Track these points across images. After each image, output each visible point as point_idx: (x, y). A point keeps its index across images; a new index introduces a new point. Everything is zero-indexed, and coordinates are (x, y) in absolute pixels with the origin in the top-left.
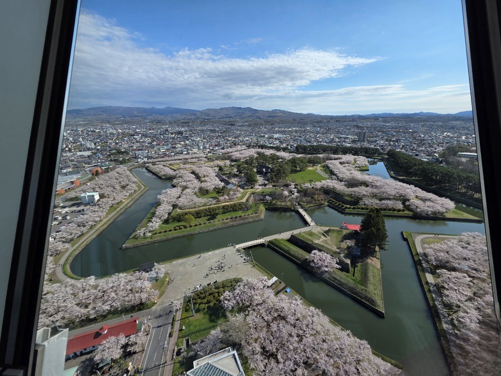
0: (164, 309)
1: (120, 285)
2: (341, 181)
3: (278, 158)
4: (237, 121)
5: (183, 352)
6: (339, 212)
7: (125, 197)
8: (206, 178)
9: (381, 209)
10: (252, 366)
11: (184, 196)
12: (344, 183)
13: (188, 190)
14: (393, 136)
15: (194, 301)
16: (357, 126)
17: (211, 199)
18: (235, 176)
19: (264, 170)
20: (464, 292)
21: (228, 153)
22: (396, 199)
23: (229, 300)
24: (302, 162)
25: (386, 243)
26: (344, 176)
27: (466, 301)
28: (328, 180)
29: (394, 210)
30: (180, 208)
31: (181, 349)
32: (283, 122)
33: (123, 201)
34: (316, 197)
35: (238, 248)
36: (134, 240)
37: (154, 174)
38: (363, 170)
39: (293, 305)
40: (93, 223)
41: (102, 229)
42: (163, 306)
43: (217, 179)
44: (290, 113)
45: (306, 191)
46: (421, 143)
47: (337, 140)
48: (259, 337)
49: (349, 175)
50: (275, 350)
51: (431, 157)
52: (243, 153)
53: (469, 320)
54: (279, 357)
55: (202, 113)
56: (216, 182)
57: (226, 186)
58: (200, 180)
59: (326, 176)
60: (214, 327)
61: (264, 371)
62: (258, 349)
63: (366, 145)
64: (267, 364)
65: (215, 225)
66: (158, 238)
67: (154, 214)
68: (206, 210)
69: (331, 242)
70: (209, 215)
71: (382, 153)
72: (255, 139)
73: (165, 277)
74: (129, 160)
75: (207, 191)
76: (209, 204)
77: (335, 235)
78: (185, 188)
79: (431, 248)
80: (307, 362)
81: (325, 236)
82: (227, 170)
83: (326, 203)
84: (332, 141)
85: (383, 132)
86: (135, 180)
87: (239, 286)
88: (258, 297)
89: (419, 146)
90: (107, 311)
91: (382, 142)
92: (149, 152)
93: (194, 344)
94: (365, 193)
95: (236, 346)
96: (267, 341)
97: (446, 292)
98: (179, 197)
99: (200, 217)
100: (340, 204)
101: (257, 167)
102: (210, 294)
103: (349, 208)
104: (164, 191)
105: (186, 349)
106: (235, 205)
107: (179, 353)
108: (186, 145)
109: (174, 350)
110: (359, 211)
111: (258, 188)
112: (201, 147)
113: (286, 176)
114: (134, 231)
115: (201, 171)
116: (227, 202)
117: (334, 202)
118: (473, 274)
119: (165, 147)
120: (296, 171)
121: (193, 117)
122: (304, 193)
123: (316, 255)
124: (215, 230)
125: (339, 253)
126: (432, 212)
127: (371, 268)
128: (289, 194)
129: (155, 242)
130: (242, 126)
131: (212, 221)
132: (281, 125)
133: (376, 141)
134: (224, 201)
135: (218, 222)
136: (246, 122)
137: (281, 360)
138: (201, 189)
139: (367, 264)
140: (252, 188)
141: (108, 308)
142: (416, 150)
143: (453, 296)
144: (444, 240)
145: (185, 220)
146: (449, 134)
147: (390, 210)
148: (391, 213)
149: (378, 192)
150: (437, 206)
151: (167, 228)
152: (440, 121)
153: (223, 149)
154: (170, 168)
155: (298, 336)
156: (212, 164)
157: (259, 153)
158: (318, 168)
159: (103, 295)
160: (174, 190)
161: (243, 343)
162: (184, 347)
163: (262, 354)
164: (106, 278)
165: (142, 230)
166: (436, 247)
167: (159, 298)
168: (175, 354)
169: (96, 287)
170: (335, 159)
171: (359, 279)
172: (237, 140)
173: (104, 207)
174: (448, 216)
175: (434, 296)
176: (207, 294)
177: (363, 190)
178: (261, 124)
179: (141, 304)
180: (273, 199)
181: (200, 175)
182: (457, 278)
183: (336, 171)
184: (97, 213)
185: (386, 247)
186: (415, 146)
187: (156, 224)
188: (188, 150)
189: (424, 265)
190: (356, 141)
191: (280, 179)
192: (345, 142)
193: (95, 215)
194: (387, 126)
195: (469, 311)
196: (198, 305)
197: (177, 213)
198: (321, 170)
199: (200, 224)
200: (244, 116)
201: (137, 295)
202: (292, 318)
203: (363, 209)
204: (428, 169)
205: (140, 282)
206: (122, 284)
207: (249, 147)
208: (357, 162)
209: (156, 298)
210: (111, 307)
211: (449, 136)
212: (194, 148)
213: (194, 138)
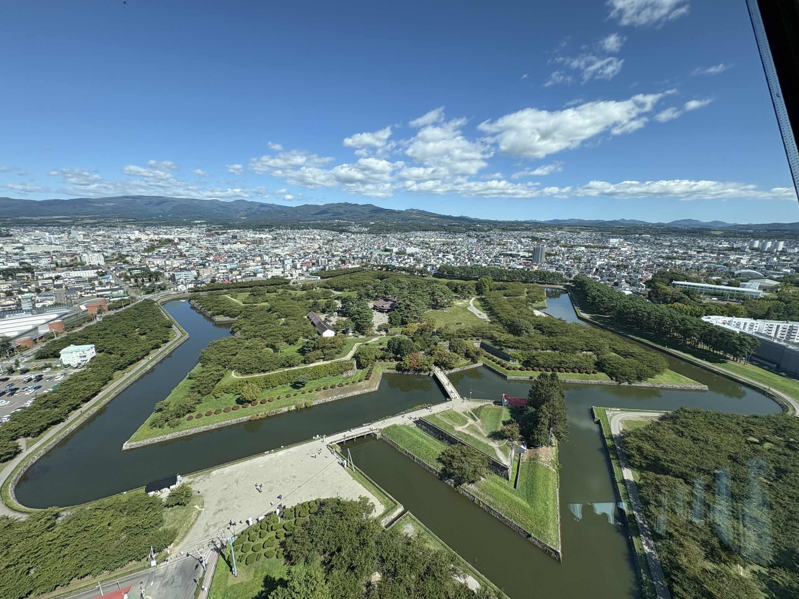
26: (510, 317)
47: (502, 258)
55: (296, 211)
59: (483, 316)
63: (544, 267)
72: (376, 255)
81: (474, 418)
91: (567, 263)
108: (264, 263)
112: (288, 267)
119: (228, 265)
142: (615, 277)
153: (323, 269)
158: (472, 303)
172: (347, 255)
188: (266, 270)
192: (513, 261)
198: (475, 305)
208: (530, 294)
212: (276, 268)
213: (278, 250)
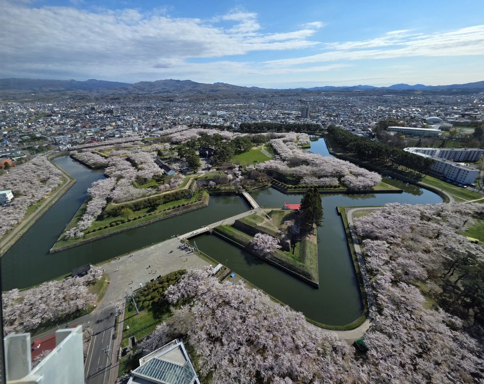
0: (105, 312)
1: (50, 295)
2: (284, 160)
3: (222, 138)
4: (176, 96)
5: (129, 351)
6: (282, 192)
7: (48, 193)
8: (143, 166)
9: (319, 187)
10: (198, 353)
11: (119, 188)
12: (286, 162)
13: (123, 180)
14: (334, 111)
15: (137, 299)
16: (301, 101)
17: (150, 189)
18: (176, 160)
19: (207, 152)
20: (382, 258)
21: (168, 134)
22: (333, 176)
23: (173, 294)
24: (245, 142)
25: (323, 220)
26: (287, 155)
27: (384, 265)
28: (272, 161)
29: (331, 187)
30: (116, 202)
31: (126, 349)
32: (226, 97)
33: (46, 197)
34: (260, 178)
35: (182, 239)
36: (62, 242)
37: (82, 163)
38: (305, 147)
39: (237, 290)
40: (9, 228)
41: (21, 233)
42: (104, 309)
43: (156, 165)
44: (234, 87)
45: (250, 173)
46: (358, 117)
47: (281, 116)
48: (204, 325)
49: (291, 154)
50: (220, 335)
51: (365, 132)
52: (185, 134)
53: (384, 281)
54: (223, 340)
55: (135, 87)
56: (155, 169)
57: (166, 172)
58: (136, 168)
59: (270, 156)
60: (160, 322)
61: (209, 355)
62: (204, 336)
63: (309, 121)
64: (212, 348)
65: (156, 217)
66: (91, 237)
67: (85, 210)
68: (145, 201)
69: (272, 224)
70: (149, 207)
71: (323, 129)
72: (197, 118)
73: (103, 279)
74: (48, 148)
75: (145, 180)
76: (148, 194)
77: (277, 216)
78: (120, 177)
79: (359, 220)
80: (250, 340)
81: (268, 218)
82: (167, 154)
83: (270, 185)
84: (276, 117)
85: (325, 107)
86: (59, 171)
87: (183, 279)
88: (203, 287)
89: (356, 121)
90: (38, 324)
91: (323, 117)
92: (72, 136)
93: (139, 342)
94: (306, 172)
95: (182, 337)
96: (212, 328)
97: (369, 259)
98: (114, 189)
99: (139, 209)
100: (282, 185)
101: (199, 149)
102: (154, 290)
103: (291, 188)
104: (95, 183)
105: (131, 347)
106: (177, 193)
107: (124, 353)
108: (118, 127)
109: (119, 351)
110: (300, 190)
111: (201, 173)
112: (136, 129)
113: (230, 158)
114: (62, 232)
115: (138, 157)
116: (169, 190)
117: (276, 182)
118: (391, 240)
119: (93, 130)
120: (240, 152)
121: (124, 92)
122: (248, 175)
123: (259, 238)
124: (157, 221)
125: (280, 234)
126: (363, 186)
127: (308, 245)
128: (233, 177)
129: (89, 242)
130: (182, 102)
131: (152, 213)
132: (224, 100)
133: (318, 116)
134: (165, 190)
135: (159, 213)
136: (187, 97)
137: (226, 343)
138: (138, 178)
139: (305, 241)
140: (195, 173)
141: (39, 321)
142: (353, 125)
143: (373, 262)
144: (371, 212)
145: (122, 215)
146: (382, 108)
147: (327, 187)
148: (328, 190)
149: (317, 170)
150: (367, 180)
151: (102, 225)
152: (375, 94)
153: (161, 129)
154: (101, 155)
155: (241, 317)
156: (149, 147)
157: (201, 134)
158: (263, 147)
159: (31, 308)
160: (107, 181)
161: (189, 333)
162: (129, 345)
163: (208, 340)
164: (32, 289)
165: (72, 231)
166: (364, 219)
167: (99, 301)
168: (120, 355)
169: (20, 300)
170: (279, 138)
171: (298, 256)
172: (177, 119)
173: (21, 207)
174: (376, 188)
175: (359, 264)
176: (151, 290)
177: (303, 169)
178: (203, 100)
179: (78, 311)
180: (217, 184)
181: (136, 162)
182: (378, 246)
183: (279, 151)
184: (12, 215)
185: (322, 224)
186: (352, 120)
187: (88, 222)
188: (120, 131)
189: (353, 237)
190: (300, 117)
191: (224, 161)
192: (289, 118)
193: (10, 218)
194: (329, 100)
195: (385, 273)
196: (141, 302)
197: (112, 208)
198: (265, 149)
199: (140, 217)
200: (183, 90)
201: (72, 302)
202: (236, 302)
203: (303, 187)
204: (362, 145)
205: (74, 288)
206: (53, 292)
207: (190, 126)
208: (300, 140)
209: (95, 302)
210: (43, 319)
211: (382, 110)
212: (128, 130)
213: (127, 117)
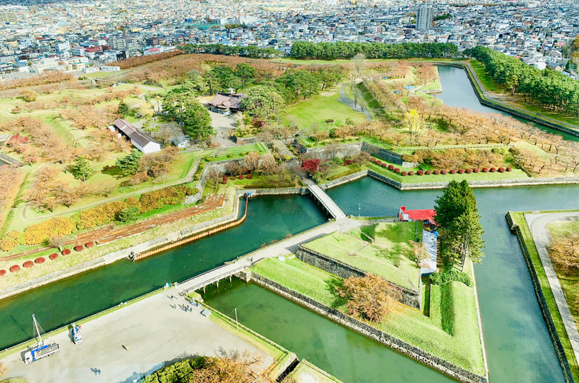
190: (413, 27)
212: (46, 56)
213: (43, 29)
